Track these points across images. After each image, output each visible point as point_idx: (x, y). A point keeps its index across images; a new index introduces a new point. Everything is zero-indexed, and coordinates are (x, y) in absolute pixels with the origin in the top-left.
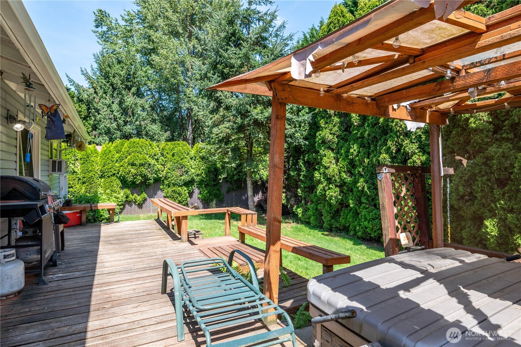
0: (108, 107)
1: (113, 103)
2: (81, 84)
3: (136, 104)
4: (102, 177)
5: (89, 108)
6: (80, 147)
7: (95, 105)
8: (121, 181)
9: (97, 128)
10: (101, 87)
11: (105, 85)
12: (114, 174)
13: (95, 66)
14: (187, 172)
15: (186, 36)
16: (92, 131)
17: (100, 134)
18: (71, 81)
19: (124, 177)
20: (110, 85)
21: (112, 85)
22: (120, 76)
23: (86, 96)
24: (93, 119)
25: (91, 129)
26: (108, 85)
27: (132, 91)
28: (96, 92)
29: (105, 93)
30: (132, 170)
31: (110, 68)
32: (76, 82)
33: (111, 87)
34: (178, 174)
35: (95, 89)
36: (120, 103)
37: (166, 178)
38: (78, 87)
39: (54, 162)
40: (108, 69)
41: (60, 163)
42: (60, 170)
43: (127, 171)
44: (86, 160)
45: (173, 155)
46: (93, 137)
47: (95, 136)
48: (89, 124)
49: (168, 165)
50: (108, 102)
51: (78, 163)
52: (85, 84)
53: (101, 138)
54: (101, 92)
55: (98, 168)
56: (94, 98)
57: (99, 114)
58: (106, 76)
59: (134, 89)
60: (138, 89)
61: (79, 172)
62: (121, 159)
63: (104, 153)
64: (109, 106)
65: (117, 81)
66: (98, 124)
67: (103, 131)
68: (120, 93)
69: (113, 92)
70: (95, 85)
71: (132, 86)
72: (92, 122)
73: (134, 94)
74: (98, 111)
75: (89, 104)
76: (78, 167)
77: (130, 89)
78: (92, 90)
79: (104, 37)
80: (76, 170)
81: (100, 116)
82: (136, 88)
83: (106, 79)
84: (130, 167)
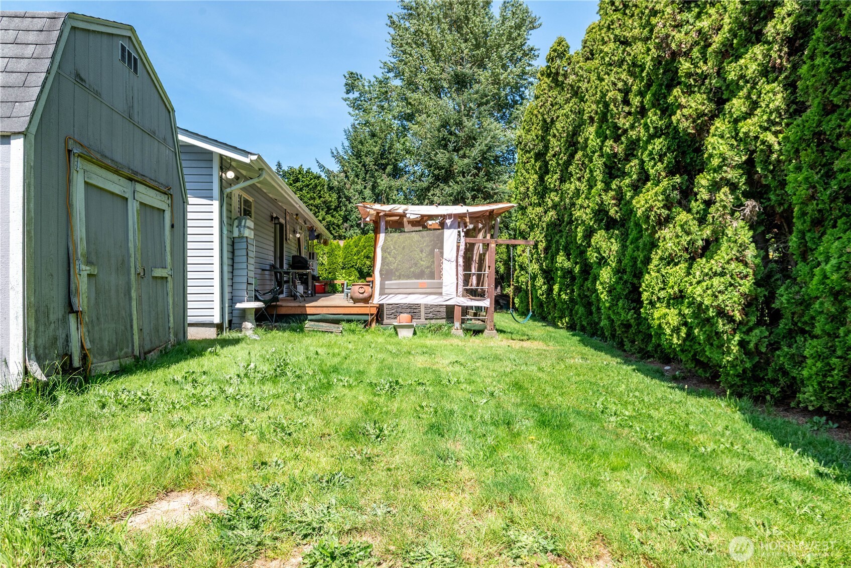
0: (359, 194)
1: (365, 188)
2: (331, 169)
3: (390, 188)
4: (343, 268)
5: (339, 197)
6: (326, 243)
7: (346, 192)
8: (359, 272)
9: (348, 219)
10: (353, 170)
11: (357, 166)
12: (353, 266)
13: (347, 143)
14: (416, 264)
15: (453, 90)
16: (342, 224)
17: (352, 226)
18: (321, 167)
19: (361, 268)
20: (363, 165)
21: (364, 165)
22: (374, 153)
23: (337, 183)
24: (344, 209)
25: (341, 221)
26: (360, 165)
27: (387, 171)
28: (347, 177)
29: (357, 176)
30: (367, 262)
31: (362, 144)
32: (327, 167)
33: (363, 169)
34: (407, 266)
35: (346, 173)
36: (374, 188)
37: (397, 270)
38: (329, 173)
39: (310, 253)
40: (360, 147)
41: (313, 253)
42: (313, 258)
43: (363, 263)
44: (331, 254)
45: (404, 248)
46: (344, 230)
47: (346, 229)
48: (340, 215)
49: (399, 258)
50: (359, 187)
51: (325, 257)
52: (335, 168)
53: (352, 232)
54: (352, 175)
55: (340, 260)
56: (345, 184)
57: (350, 202)
58: (358, 156)
59: (389, 169)
60: (394, 166)
61: (326, 264)
62: (358, 252)
63: (346, 248)
64: (361, 193)
65: (368, 160)
66: (349, 214)
67: (354, 223)
68: (373, 176)
69: (366, 174)
70: (346, 168)
71: (387, 164)
72: (342, 213)
73: (389, 175)
74: (349, 199)
75: (340, 191)
76: (325, 260)
77: (384, 169)
78: (343, 175)
79: (356, 105)
80: (324, 262)
81: (351, 205)
82: (392, 167)
83: (357, 159)
84: (365, 259)
